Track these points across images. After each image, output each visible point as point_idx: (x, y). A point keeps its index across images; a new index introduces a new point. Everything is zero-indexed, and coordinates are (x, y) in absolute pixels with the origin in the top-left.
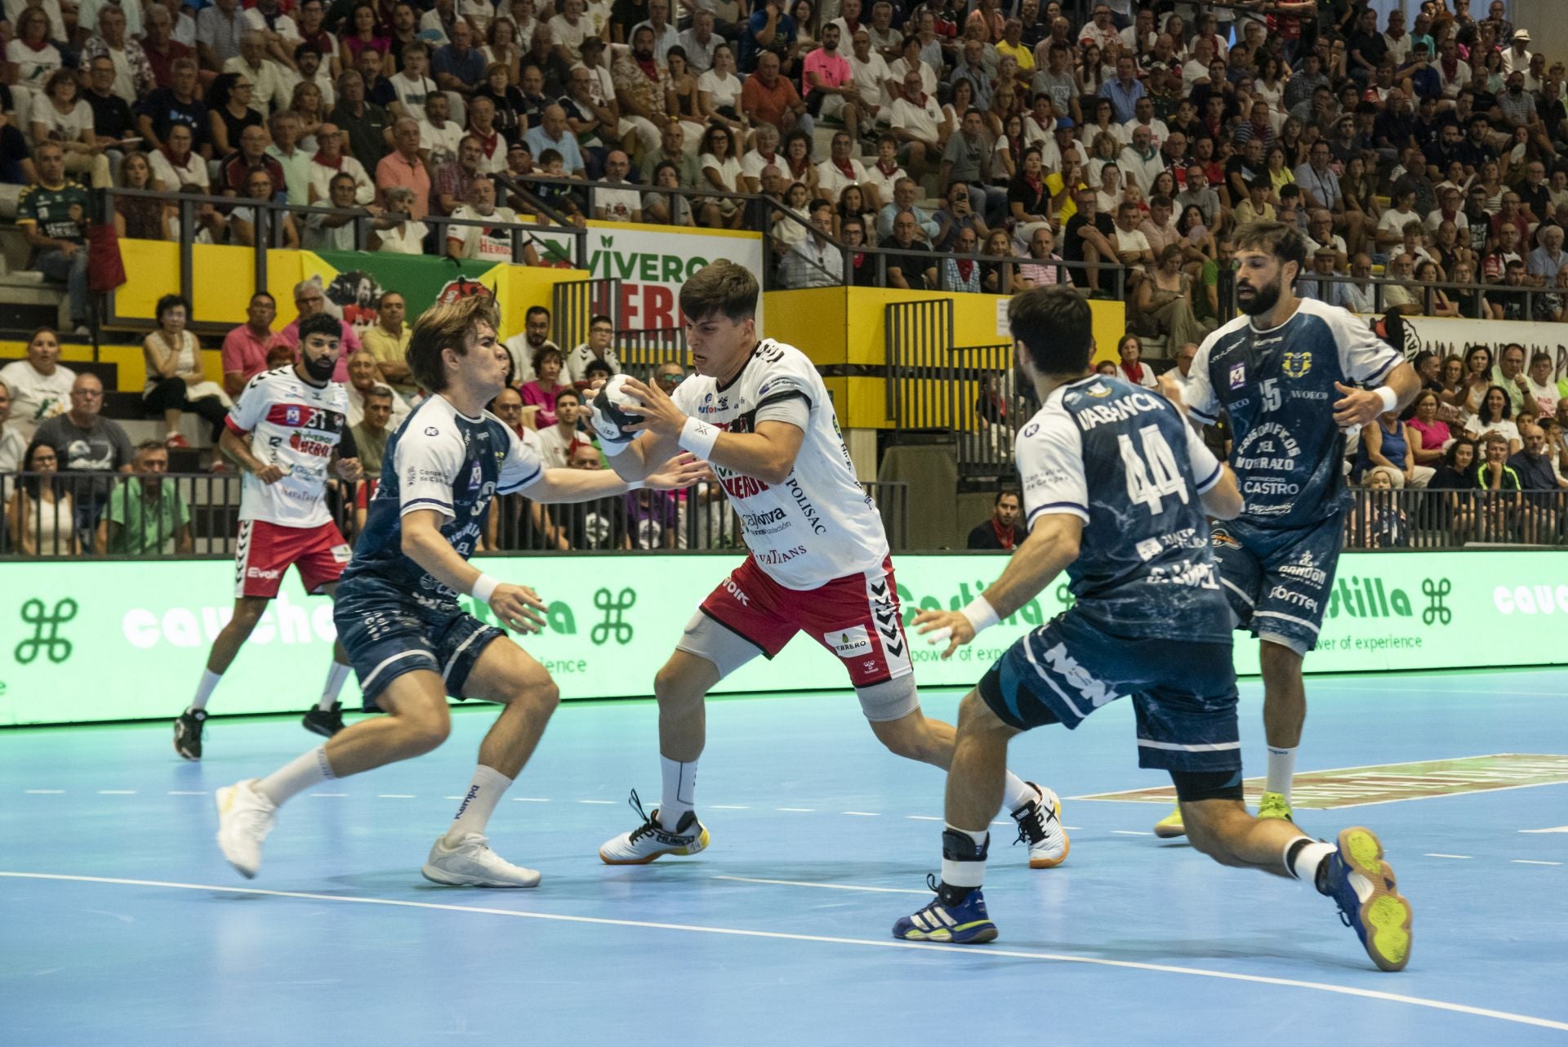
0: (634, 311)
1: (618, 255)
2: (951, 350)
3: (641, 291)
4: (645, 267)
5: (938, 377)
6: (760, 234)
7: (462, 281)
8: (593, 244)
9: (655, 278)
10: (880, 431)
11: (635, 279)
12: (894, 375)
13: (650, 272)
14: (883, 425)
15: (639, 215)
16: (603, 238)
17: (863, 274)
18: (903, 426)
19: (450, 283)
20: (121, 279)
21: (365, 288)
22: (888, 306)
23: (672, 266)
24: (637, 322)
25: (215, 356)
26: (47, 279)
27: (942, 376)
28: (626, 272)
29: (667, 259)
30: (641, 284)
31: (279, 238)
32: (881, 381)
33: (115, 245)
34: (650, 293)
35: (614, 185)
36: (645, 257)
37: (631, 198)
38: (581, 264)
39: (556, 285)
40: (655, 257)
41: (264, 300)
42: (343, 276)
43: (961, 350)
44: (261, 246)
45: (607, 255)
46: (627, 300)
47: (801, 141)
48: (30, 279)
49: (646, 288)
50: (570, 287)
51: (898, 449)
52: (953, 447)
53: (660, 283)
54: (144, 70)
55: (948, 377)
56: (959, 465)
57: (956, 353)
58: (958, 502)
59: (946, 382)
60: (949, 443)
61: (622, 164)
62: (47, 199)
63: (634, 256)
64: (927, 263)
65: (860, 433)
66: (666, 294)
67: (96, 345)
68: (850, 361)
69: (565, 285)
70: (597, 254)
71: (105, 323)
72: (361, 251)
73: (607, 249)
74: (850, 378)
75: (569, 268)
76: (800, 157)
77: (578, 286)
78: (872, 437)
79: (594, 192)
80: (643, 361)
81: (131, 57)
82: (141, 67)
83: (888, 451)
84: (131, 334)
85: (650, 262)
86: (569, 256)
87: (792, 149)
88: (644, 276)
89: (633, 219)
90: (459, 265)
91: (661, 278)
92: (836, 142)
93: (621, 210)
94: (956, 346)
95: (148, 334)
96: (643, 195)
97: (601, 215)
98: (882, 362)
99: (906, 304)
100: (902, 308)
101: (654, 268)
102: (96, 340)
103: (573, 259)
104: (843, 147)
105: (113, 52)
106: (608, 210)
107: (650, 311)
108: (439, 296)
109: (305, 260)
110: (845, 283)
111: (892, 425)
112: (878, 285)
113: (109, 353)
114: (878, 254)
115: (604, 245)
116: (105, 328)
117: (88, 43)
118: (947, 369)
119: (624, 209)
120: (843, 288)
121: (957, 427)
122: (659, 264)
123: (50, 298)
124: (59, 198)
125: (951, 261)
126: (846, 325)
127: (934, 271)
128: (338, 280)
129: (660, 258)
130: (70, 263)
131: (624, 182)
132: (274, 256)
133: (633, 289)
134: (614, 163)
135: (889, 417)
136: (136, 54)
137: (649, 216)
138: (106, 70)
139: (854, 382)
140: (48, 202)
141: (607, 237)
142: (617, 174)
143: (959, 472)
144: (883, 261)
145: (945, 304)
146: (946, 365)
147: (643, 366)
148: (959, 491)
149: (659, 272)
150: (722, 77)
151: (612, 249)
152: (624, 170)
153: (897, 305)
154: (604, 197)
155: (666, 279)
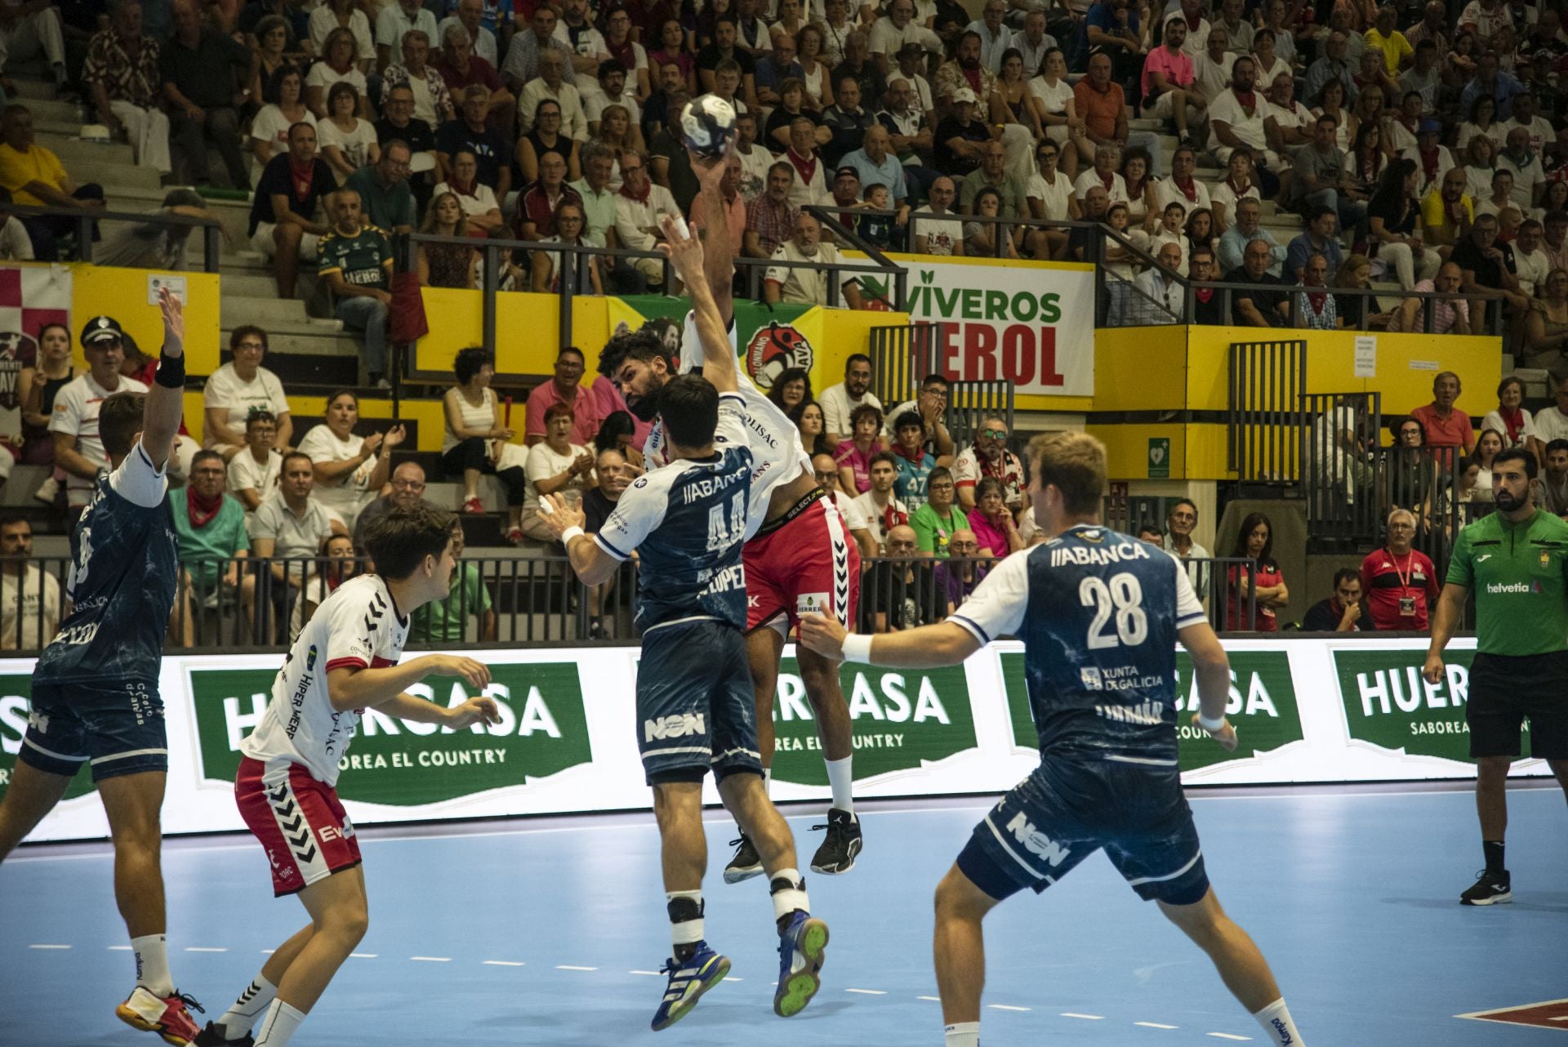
0: (954, 351)
1: (939, 292)
2: (1302, 397)
3: (962, 329)
4: (967, 304)
5: (1287, 422)
6: (1093, 265)
7: (774, 326)
8: (913, 281)
9: (978, 315)
10: (1220, 483)
11: (956, 316)
12: (1238, 421)
13: (973, 309)
14: (1224, 476)
15: (961, 246)
16: (923, 273)
17: (1206, 311)
18: (1247, 477)
19: (761, 328)
20: (423, 330)
21: (673, 335)
22: (1233, 346)
23: (997, 302)
24: (957, 364)
25: (519, 411)
26: (346, 327)
27: (1292, 422)
28: (947, 310)
29: (991, 295)
30: (963, 322)
31: (585, 284)
32: (1223, 428)
33: (419, 293)
34: (972, 331)
35: (937, 215)
36: (968, 293)
37: (954, 229)
38: (901, 306)
39: (873, 330)
40: (978, 293)
41: (572, 357)
42: (650, 323)
43: (1314, 397)
44: (567, 292)
45: (927, 291)
46: (948, 340)
47: (1141, 161)
48: (331, 327)
49: (968, 326)
50: (888, 332)
51: (1240, 502)
52: (1303, 503)
53: (983, 321)
54: (444, 100)
55: (1298, 423)
56: (1309, 522)
57: (1308, 400)
58: (1307, 564)
59: (1297, 428)
60: (1298, 498)
61: (948, 192)
62: (345, 248)
63: (955, 292)
64: (1279, 297)
65: (1198, 485)
66: (990, 332)
67: (396, 399)
68: (1189, 407)
69: (883, 329)
70: (916, 290)
71: (406, 377)
72: (669, 296)
73: (927, 285)
74: (1188, 425)
75: (886, 310)
76: (1138, 178)
77: (897, 331)
78: (1212, 488)
79: (915, 223)
80: (965, 405)
81: (433, 87)
82: (441, 98)
83: (1230, 504)
84: (433, 388)
85: (972, 298)
86: (886, 294)
87: (1130, 169)
88: (966, 313)
89: (954, 253)
90: (771, 310)
91: (984, 315)
92: (1177, 159)
93: (943, 240)
94: (1308, 391)
95: (450, 387)
96: (964, 223)
97: (921, 248)
98: (1225, 407)
99: (1253, 345)
100: (1248, 348)
101: (977, 304)
102: (399, 393)
103: (892, 299)
104: (1185, 164)
105: (413, 80)
106: (930, 239)
107: (972, 352)
108: (749, 343)
109: (611, 306)
110: (1184, 321)
111: (1234, 476)
112: (1223, 324)
113: (409, 409)
114: (1223, 290)
115: (924, 281)
116: (406, 382)
117: (387, 73)
118: (1298, 415)
119: (947, 239)
120: (1184, 326)
121: (1308, 479)
122: (983, 300)
123: (350, 348)
124: (356, 246)
125: (1304, 295)
126: (1186, 367)
127: (1285, 305)
128: (645, 326)
129: (984, 294)
130: (370, 310)
131: (948, 212)
132: (579, 303)
133: (954, 328)
134: (939, 190)
135: (1231, 466)
136: (437, 83)
137: (972, 248)
138: (404, 101)
139: (1193, 429)
140: (346, 251)
141: (927, 272)
142: (942, 202)
143: (1309, 531)
144: (1228, 295)
145: (1297, 346)
146: (1297, 409)
147: (965, 411)
148: (1309, 551)
149: (982, 309)
150: (1052, 84)
151: (932, 285)
152: (950, 198)
153: (1243, 345)
154: (925, 227)
155: (989, 316)
